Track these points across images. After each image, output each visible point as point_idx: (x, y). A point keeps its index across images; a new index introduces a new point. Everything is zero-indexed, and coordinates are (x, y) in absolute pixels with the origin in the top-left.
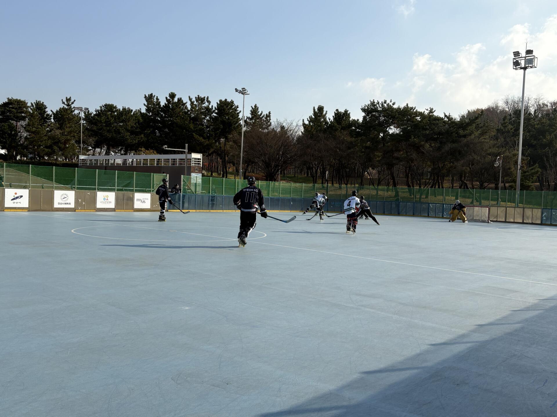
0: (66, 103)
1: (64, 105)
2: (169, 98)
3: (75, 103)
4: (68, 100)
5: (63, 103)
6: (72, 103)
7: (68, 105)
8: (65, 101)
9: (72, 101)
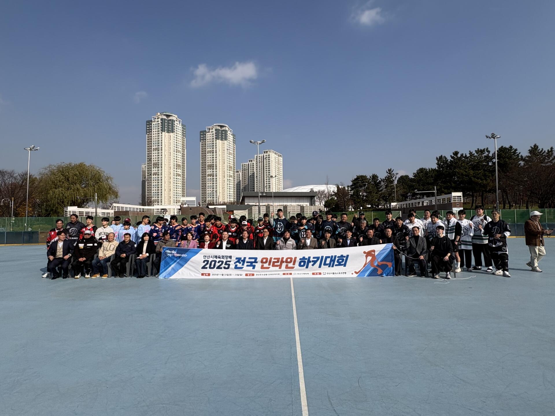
0: (389, 172)
1: (387, 174)
2: (453, 155)
3: (393, 171)
4: (389, 170)
5: (387, 173)
6: (392, 172)
7: (390, 173)
8: (388, 171)
9: (392, 170)
